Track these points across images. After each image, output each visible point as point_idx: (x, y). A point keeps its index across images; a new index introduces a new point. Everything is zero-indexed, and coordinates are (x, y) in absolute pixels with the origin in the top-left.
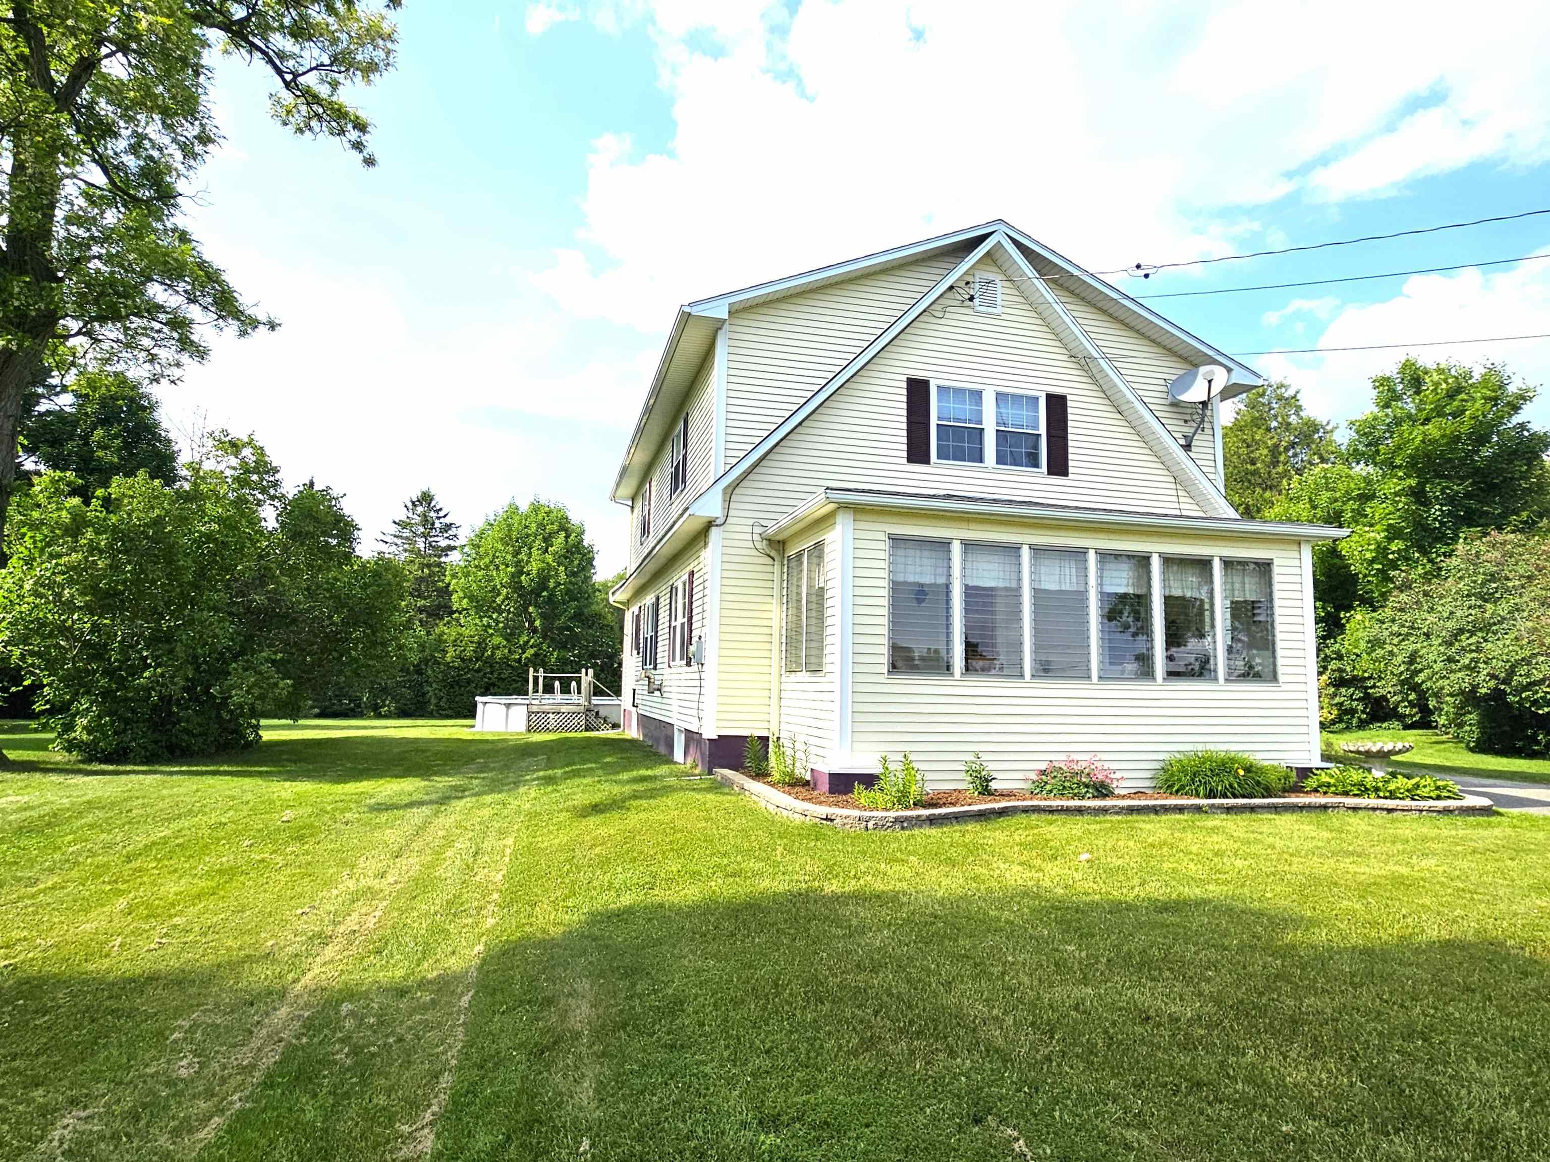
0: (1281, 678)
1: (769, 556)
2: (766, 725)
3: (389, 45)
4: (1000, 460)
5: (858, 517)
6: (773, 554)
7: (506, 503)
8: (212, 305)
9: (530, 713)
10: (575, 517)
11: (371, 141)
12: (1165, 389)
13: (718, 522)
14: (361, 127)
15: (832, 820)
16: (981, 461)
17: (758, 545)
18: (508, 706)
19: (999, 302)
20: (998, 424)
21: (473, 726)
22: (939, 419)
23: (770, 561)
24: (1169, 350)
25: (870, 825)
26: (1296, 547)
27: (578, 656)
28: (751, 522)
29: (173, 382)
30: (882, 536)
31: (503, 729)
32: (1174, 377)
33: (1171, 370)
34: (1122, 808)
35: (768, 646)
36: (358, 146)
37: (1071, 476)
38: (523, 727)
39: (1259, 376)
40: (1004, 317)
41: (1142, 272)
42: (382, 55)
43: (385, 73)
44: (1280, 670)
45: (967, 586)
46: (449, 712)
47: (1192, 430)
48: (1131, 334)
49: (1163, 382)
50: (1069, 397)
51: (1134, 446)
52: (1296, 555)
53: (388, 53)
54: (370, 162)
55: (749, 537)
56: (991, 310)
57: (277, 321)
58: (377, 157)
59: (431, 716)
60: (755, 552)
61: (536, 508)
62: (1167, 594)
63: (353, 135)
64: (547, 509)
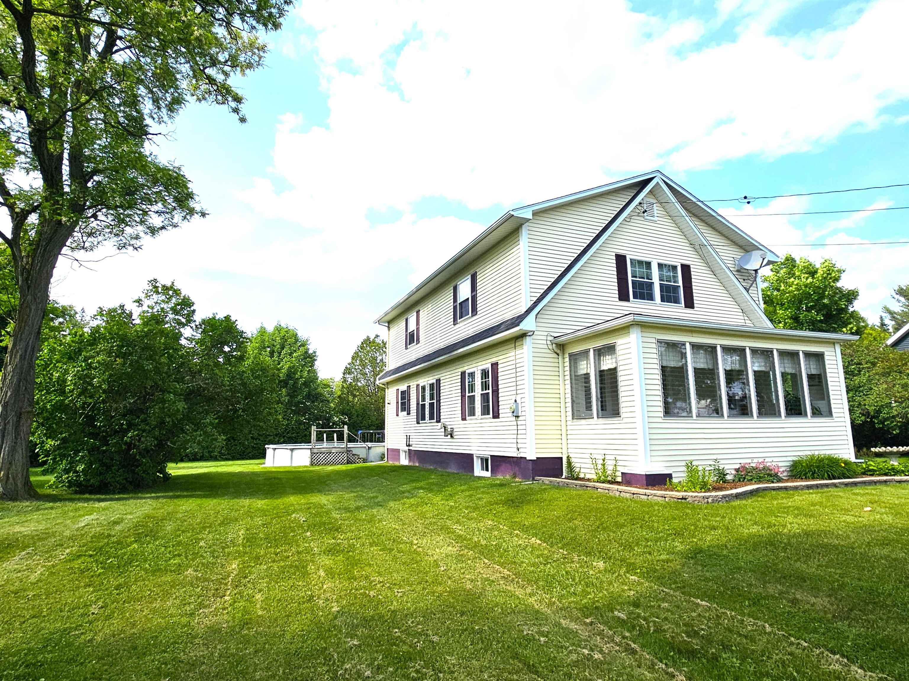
0: (834, 415)
1: (556, 353)
2: (560, 450)
3: (262, 54)
4: (662, 300)
5: (644, 330)
6: (558, 352)
7: (259, 326)
8: (173, 202)
9: (312, 454)
10: (302, 335)
11: (244, 108)
12: (733, 263)
13: (529, 334)
14: (238, 99)
15: (685, 499)
16: (652, 300)
17: (550, 347)
18: (292, 450)
19: (656, 215)
20: (660, 280)
21: (264, 463)
22: (632, 277)
23: (556, 356)
24: (734, 242)
25: (710, 500)
26: (833, 346)
27: (309, 419)
28: (546, 334)
29: (136, 249)
30: (654, 341)
31: (289, 465)
32: (739, 257)
33: (737, 254)
34: (804, 486)
35: (558, 405)
36: (236, 111)
37: (695, 309)
38: (307, 462)
39: (778, 257)
40: (658, 222)
41: (747, 201)
42: (257, 59)
43: (256, 69)
44: (833, 410)
45: (695, 368)
46: (229, 457)
47: (749, 285)
48: (715, 233)
49: (732, 259)
50: (691, 266)
51: (723, 293)
52: (833, 349)
53: (260, 58)
54: (243, 120)
55: (545, 342)
56: (652, 218)
57: (207, 212)
58: (247, 117)
59: (215, 459)
60: (548, 351)
61: (278, 329)
62: (783, 371)
63: (233, 104)
64: (286, 329)
